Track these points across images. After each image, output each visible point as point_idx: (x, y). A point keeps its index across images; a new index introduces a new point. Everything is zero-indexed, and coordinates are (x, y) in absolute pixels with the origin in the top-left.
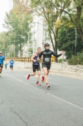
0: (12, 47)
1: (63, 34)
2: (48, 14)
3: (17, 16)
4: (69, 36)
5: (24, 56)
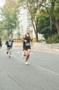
0: (6, 32)
1: (42, 21)
2: (31, 7)
3: (9, 9)
4: (46, 23)
5: (14, 38)
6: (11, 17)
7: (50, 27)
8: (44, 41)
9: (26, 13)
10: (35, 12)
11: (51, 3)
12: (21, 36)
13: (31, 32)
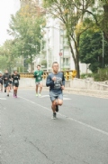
0: (20, 60)
1: (87, 41)
2: (66, 15)
3: (26, 20)
4: (94, 44)
6: (31, 33)
7: (102, 51)
8: (90, 76)
9: (57, 26)
10: (74, 24)
11: (104, 7)
12: (48, 68)
13: (67, 59)
